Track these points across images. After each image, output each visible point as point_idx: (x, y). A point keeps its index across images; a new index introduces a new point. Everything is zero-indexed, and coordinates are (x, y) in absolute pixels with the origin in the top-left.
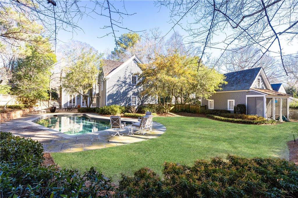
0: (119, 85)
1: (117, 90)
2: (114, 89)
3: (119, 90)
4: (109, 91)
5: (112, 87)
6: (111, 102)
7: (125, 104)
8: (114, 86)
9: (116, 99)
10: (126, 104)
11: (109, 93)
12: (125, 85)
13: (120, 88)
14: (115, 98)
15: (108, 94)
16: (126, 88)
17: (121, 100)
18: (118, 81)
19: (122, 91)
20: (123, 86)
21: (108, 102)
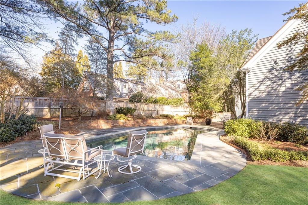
0: (272, 78)
1: (270, 89)
2: (262, 88)
3: (274, 88)
4: (251, 94)
5: (258, 85)
6: (256, 114)
7: (291, 119)
8: (262, 81)
9: (268, 107)
10: (295, 119)
11: (252, 97)
12: (291, 76)
13: (275, 84)
14: (264, 105)
15: (250, 99)
16: (293, 82)
17: (280, 109)
18: (271, 70)
19: (282, 89)
20: (285, 78)
21: (250, 114)
